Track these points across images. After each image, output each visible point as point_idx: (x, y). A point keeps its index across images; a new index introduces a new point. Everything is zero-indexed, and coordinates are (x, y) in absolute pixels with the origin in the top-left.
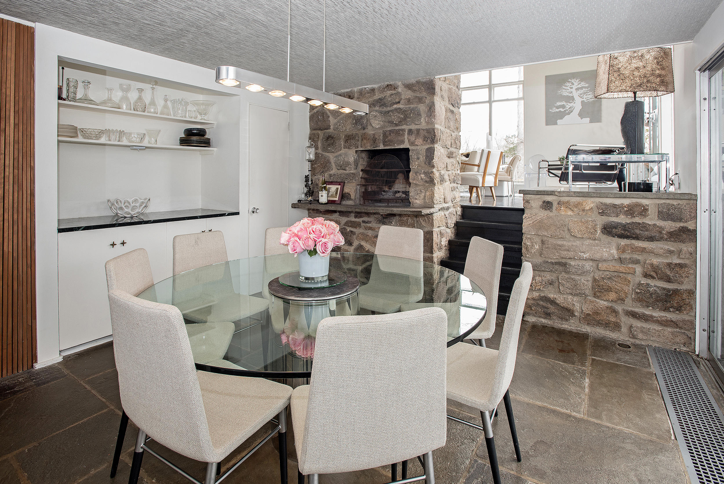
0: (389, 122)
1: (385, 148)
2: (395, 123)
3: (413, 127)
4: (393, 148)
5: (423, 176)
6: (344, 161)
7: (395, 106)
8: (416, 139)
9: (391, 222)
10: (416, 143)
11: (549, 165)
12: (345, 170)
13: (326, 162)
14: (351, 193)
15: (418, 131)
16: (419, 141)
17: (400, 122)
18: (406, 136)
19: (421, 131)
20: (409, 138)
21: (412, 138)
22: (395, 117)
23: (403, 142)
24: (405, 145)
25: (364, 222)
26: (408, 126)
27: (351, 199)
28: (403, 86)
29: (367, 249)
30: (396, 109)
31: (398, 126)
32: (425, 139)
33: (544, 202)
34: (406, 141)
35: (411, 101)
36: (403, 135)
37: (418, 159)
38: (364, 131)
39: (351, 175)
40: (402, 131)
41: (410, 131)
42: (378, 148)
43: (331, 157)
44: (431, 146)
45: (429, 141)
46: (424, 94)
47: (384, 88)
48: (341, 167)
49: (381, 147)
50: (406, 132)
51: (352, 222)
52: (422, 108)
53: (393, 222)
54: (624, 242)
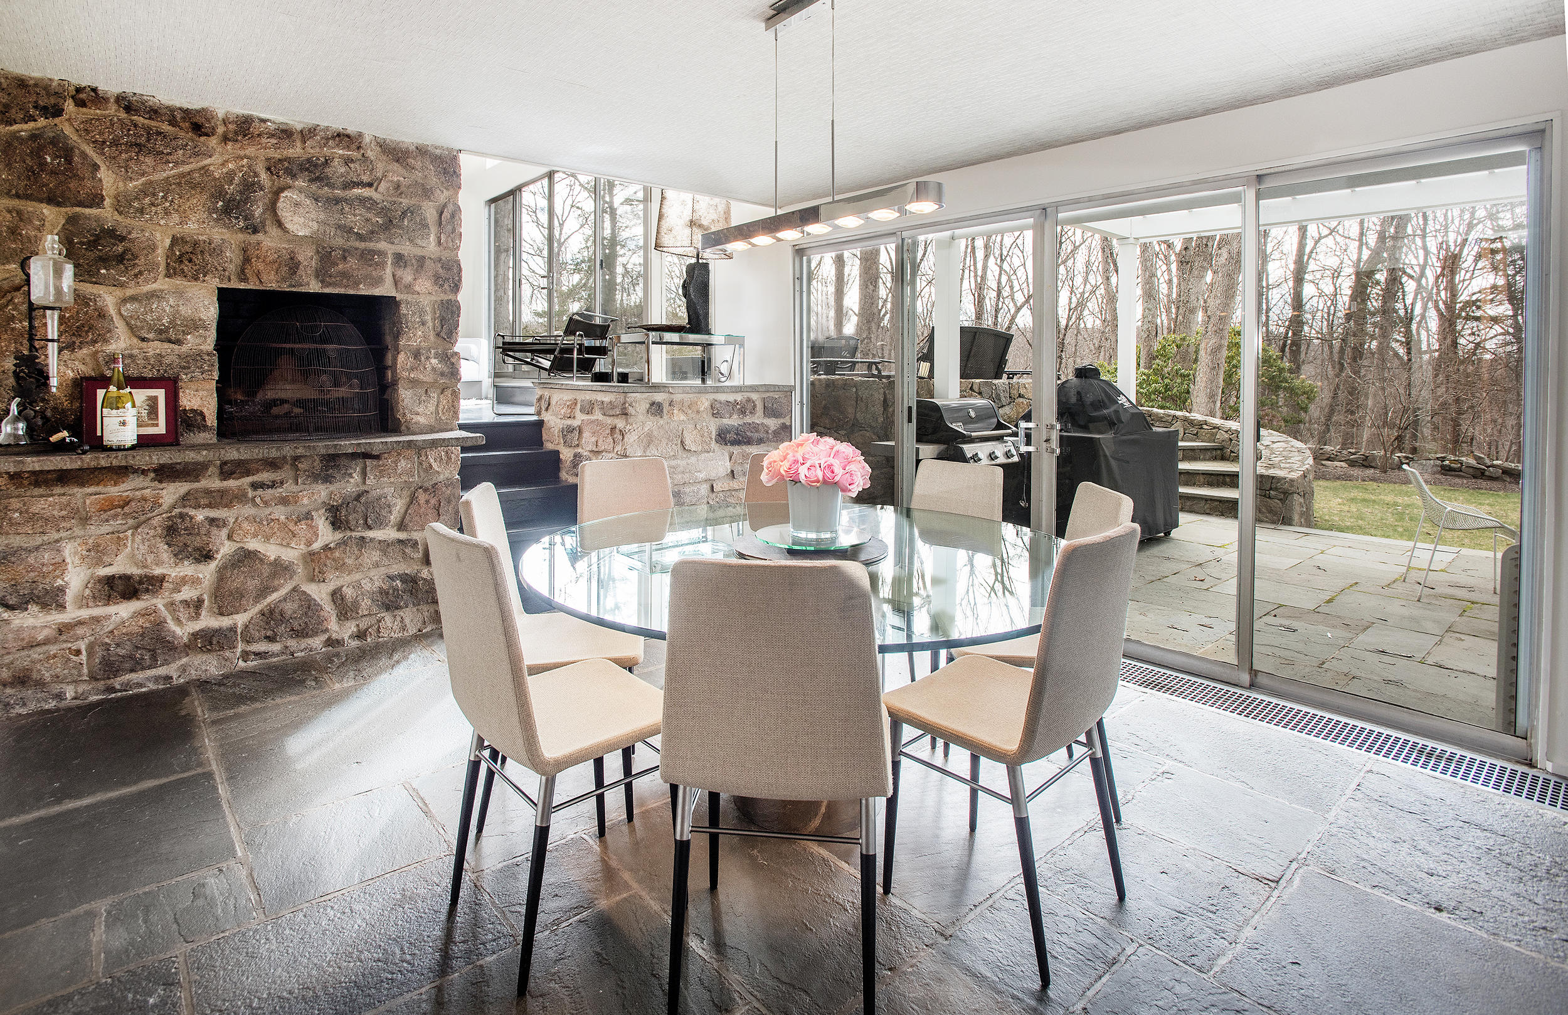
0: (339, 227)
1: (327, 290)
2: (357, 233)
3: (406, 248)
4: (351, 292)
5: (434, 361)
6: (176, 314)
7: (357, 191)
8: (415, 279)
9: (351, 474)
10: (417, 288)
11: (504, 343)
12: (178, 342)
13: (86, 313)
14: (205, 410)
15: (421, 260)
16: (424, 285)
17: (372, 232)
18: (389, 270)
19: (428, 262)
20: (399, 273)
21: (407, 276)
22: (356, 219)
23: (379, 281)
24: (385, 289)
25: (255, 486)
26: (393, 247)
27: (204, 428)
28: (378, 149)
29: (272, 558)
30: (362, 200)
31: (365, 241)
32: (437, 279)
33: (653, 404)
34: (389, 280)
35: (403, 189)
36: (382, 265)
37: (423, 324)
38: (254, 238)
39: (207, 358)
40: (378, 255)
41: (399, 258)
42: (303, 289)
43: (108, 298)
44: (450, 297)
45: (446, 286)
46: (433, 180)
47: (328, 139)
48: (161, 332)
49: (314, 287)
50: (390, 260)
51: (214, 492)
52: (429, 211)
53: (354, 475)
54: (736, 450)
